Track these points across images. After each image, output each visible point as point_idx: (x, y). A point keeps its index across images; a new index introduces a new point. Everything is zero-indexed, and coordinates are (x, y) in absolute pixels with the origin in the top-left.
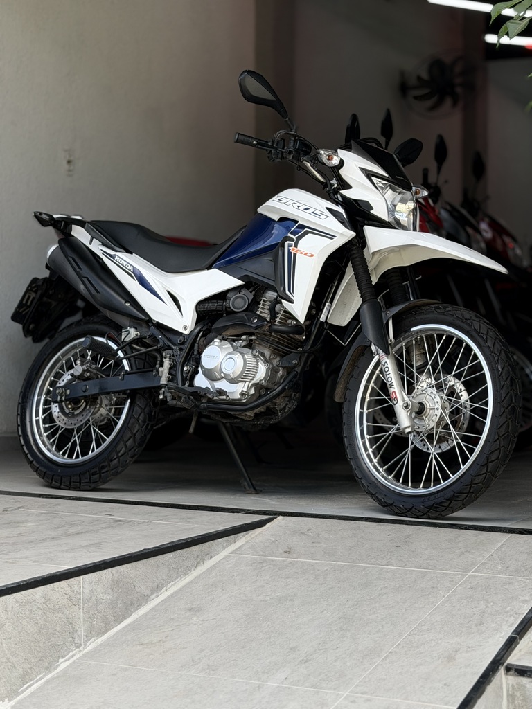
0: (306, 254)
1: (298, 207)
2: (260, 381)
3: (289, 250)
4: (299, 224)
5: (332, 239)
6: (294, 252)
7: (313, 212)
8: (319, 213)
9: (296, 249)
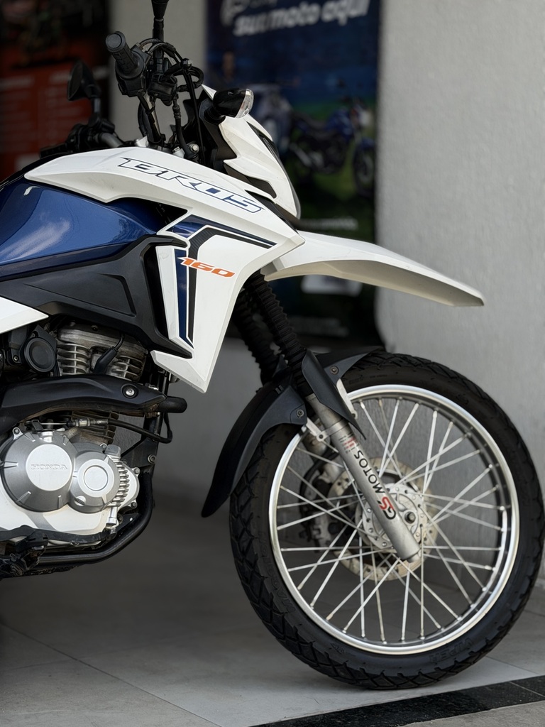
0: (216, 271)
1: (194, 185)
3: (178, 263)
4: (192, 216)
5: (268, 247)
6: (190, 266)
7: (229, 198)
8: (241, 200)
9: (195, 261)
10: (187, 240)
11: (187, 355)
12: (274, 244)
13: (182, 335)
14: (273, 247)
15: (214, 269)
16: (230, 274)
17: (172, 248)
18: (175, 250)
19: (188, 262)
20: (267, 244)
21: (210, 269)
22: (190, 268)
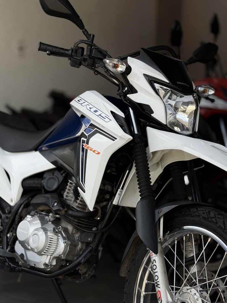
0: (94, 151)
1: (90, 108)
2: (60, 255)
4: (91, 123)
7: (100, 115)
8: (104, 116)
9: (88, 146)
10: (87, 135)
11: (84, 191)
12: (116, 139)
13: (82, 181)
15: (93, 150)
16: (99, 153)
18: (82, 140)
19: (85, 146)
22: (86, 149)
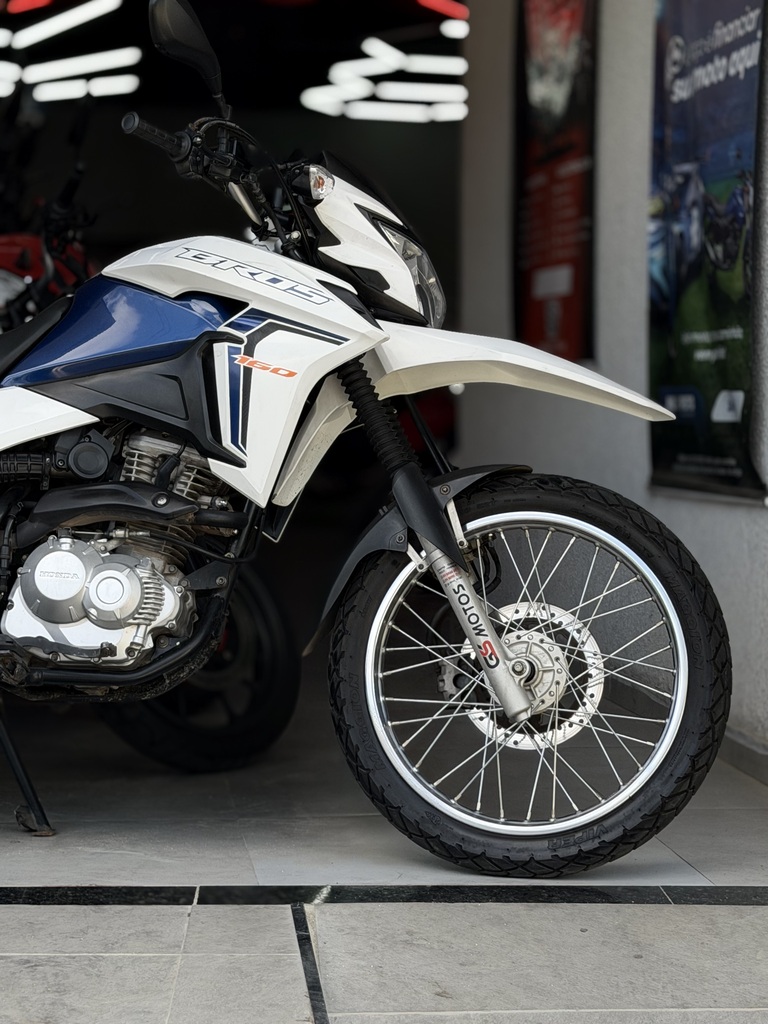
0: (275, 371)
1: (252, 274)
3: (231, 360)
4: (252, 309)
5: (339, 344)
6: (245, 364)
7: (292, 289)
8: (306, 290)
9: (251, 359)
10: (243, 335)
11: (241, 464)
12: (346, 340)
13: (234, 441)
14: (346, 344)
15: (272, 368)
16: (291, 374)
17: (226, 345)
18: (229, 347)
19: (243, 361)
20: (337, 340)
21: (268, 369)
22: (244, 367)
